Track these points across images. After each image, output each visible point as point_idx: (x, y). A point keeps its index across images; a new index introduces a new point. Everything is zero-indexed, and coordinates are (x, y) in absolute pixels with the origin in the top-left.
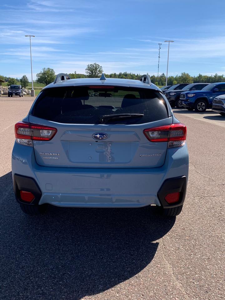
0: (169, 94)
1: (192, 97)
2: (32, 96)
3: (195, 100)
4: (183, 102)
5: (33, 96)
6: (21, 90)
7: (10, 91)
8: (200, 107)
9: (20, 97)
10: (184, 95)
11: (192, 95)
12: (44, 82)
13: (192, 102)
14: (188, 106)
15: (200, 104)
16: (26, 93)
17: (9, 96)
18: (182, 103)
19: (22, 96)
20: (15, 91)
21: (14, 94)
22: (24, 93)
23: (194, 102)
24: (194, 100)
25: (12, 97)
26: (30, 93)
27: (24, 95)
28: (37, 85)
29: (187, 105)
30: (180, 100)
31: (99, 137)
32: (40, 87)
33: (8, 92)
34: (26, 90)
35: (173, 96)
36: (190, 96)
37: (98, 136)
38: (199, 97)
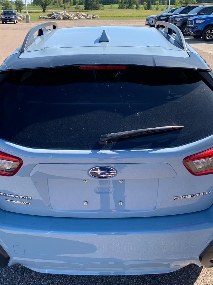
0: (175, 20)
1: (201, 23)
2: (27, 22)
3: (204, 27)
4: (190, 29)
5: (29, 22)
6: (15, 15)
7: (4, 17)
8: (209, 35)
9: (15, 23)
10: (191, 21)
11: (201, 21)
12: (39, 4)
13: (200, 29)
14: (195, 35)
15: (209, 31)
16: (21, 19)
17: (3, 23)
18: (189, 31)
19: (17, 23)
20: (9, 17)
21: (8, 21)
22: (19, 18)
23: (203, 29)
24: (202, 27)
25: (6, 23)
26: (25, 19)
27: (19, 20)
28: (32, 8)
29: (194, 33)
30: (186, 26)
31: (101, 174)
32: (36, 9)
33: (2, 18)
34: (21, 15)
35: (178, 21)
36: (199, 22)
37: (99, 172)
38: (208, 23)
